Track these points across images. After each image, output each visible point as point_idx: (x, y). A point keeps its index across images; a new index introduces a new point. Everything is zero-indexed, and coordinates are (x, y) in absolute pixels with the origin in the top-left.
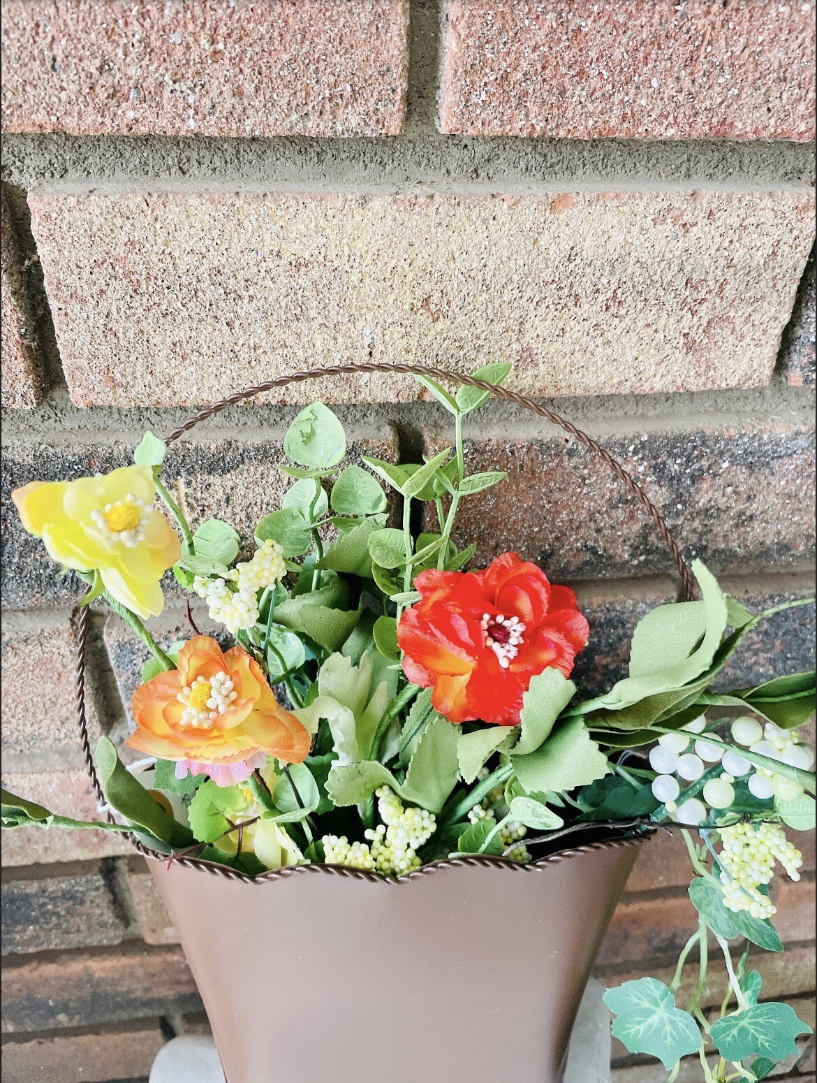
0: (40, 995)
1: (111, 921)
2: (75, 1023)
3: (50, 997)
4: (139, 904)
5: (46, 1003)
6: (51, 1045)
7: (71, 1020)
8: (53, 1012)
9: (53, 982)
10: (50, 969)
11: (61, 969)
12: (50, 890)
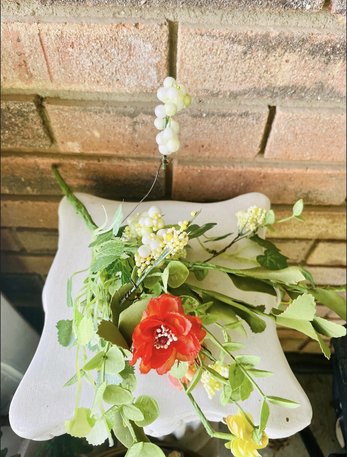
0: (18, 173)
1: (43, 134)
2: (35, 193)
3: (22, 176)
4: (54, 124)
5: (20, 180)
6: (27, 204)
7: (33, 191)
8: (24, 185)
9: (23, 168)
10: (20, 160)
11: (25, 160)
12: (12, 108)
